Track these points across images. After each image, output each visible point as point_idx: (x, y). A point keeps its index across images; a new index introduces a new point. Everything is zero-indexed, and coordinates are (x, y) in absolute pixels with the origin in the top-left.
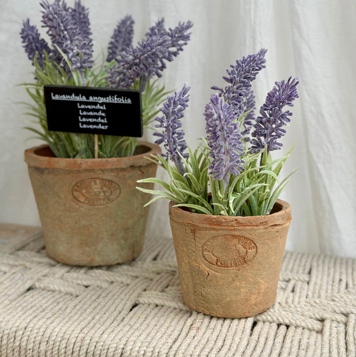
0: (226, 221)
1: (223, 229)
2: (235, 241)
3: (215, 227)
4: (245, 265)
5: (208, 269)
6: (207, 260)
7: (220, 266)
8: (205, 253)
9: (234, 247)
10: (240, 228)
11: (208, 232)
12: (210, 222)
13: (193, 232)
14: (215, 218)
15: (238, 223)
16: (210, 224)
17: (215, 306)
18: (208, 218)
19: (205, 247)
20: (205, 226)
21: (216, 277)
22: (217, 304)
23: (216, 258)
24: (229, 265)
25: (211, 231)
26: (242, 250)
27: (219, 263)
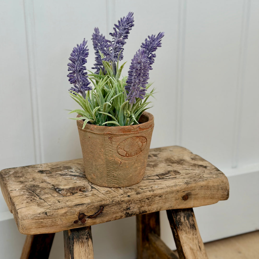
0: (134, 129)
1: (132, 134)
2: (138, 140)
3: (127, 133)
4: (141, 153)
5: (120, 160)
6: (120, 154)
7: (128, 156)
8: (119, 150)
9: (137, 144)
10: (141, 131)
11: (122, 137)
12: (124, 130)
13: (110, 138)
14: (127, 128)
15: (140, 128)
16: (123, 132)
17: (123, 181)
18: (123, 129)
19: (119, 147)
20: (121, 133)
21: (125, 163)
22: (124, 180)
23: (126, 152)
24: (133, 155)
25: (124, 136)
26: (141, 144)
27: (127, 155)
